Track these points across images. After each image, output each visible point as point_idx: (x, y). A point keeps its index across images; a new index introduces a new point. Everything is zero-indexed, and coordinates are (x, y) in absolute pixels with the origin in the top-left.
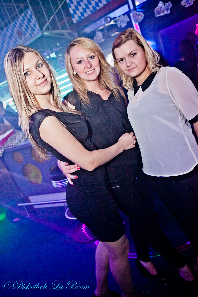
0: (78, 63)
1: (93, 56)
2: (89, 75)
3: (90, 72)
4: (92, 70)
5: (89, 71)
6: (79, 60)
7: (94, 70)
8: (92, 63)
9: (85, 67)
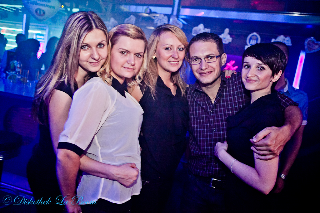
0: (165, 49)
1: (182, 49)
2: (171, 64)
3: (174, 63)
4: (176, 61)
5: (173, 61)
6: (167, 46)
7: (178, 62)
8: (180, 55)
9: (171, 56)
